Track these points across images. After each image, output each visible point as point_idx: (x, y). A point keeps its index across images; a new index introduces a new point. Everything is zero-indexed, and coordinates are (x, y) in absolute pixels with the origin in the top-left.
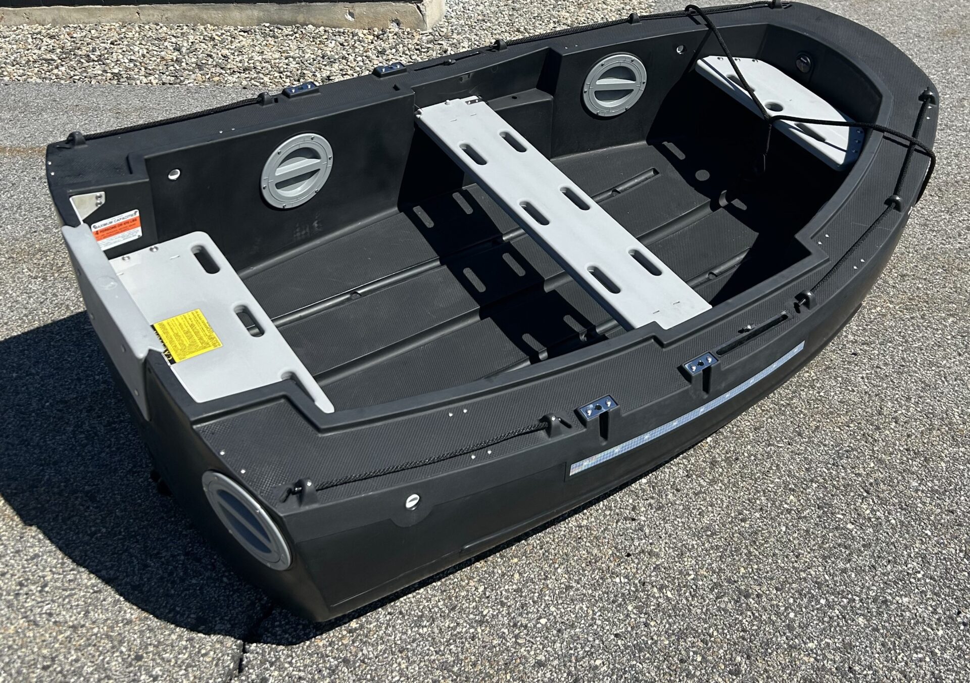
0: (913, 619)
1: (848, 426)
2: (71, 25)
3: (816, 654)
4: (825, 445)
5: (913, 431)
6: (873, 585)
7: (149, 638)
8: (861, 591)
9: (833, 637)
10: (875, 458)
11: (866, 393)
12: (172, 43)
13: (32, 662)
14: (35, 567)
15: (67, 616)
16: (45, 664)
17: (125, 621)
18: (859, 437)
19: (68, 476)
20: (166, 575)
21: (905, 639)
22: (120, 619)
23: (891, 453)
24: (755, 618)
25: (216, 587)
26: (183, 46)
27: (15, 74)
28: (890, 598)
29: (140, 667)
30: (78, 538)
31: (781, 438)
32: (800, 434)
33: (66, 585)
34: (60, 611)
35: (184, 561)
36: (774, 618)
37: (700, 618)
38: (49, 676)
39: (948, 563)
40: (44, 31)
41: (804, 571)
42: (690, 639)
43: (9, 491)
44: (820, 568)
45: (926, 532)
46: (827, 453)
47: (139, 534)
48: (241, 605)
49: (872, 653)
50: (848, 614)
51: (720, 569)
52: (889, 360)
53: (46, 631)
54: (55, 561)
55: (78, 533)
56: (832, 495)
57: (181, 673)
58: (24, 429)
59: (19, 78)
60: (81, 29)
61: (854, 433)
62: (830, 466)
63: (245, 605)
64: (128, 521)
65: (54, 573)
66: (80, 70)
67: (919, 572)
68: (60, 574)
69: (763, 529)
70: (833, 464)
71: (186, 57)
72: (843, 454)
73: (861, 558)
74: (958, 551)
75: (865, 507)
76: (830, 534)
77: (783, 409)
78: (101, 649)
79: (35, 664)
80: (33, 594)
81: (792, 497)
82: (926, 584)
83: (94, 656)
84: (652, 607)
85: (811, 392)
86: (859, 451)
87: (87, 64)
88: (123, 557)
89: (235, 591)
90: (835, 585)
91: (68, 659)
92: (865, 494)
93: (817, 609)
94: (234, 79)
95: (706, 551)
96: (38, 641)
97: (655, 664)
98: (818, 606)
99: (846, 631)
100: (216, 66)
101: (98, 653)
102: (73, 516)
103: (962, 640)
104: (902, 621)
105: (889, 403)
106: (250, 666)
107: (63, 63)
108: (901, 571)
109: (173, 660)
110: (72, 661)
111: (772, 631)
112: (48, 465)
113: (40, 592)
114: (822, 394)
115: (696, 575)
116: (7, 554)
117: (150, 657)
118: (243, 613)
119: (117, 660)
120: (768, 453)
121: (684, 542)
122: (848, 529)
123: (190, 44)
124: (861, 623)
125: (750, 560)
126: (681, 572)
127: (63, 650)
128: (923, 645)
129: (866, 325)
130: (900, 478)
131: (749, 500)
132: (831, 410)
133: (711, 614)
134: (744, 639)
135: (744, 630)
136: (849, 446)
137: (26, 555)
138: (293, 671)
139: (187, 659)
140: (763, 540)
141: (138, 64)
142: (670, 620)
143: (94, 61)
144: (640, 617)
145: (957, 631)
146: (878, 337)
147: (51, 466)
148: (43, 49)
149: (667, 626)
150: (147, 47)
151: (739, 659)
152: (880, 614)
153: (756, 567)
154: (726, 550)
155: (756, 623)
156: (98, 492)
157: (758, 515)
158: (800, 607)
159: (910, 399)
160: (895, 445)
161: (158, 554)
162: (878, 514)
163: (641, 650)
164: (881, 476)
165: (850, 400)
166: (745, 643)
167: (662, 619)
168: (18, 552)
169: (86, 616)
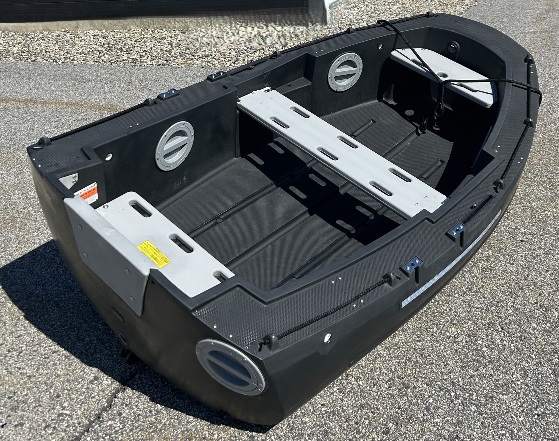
0: (506, 409)
1: (503, 287)
2: (115, 31)
3: (439, 426)
4: (484, 298)
5: (544, 292)
6: (488, 386)
7: (67, 385)
8: (479, 390)
9: (453, 416)
10: (514, 307)
11: (521, 266)
12: (168, 40)
13: (4, 394)
14: (18, 342)
15: (28, 370)
16: (10, 395)
17: (57, 375)
18: (507, 294)
19: (48, 292)
20: (84, 351)
21: (497, 421)
22: (54, 374)
23: (525, 305)
24: (408, 401)
25: (109, 360)
26: (174, 42)
27: (80, 59)
28: (496, 395)
29: (58, 401)
30: (45, 327)
31: (458, 291)
32: (470, 290)
33: (32, 353)
34: (25, 367)
35: (96, 344)
36: (419, 402)
37: (375, 398)
38: (10, 402)
39: (540, 376)
40: (100, 34)
41: (447, 375)
42: (365, 411)
43: (16, 299)
44: (457, 374)
45: (532, 356)
46: (484, 303)
47: (76, 327)
48: (119, 371)
49: (474, 428)
50: (466, 403)
51: (396, 370)
52: (543, 245)
53: (15, 378)
54: (30, 339)
55: (45, 325)
56: (479, 329)
57: (78, 406)
58: (32, 264)
59: (82, 62)
60: (121, 33)
61: (505, 291)
62: (483, 310)
63: (121, 371)
64: (73, 319)
65: (27, 346)
66: (116, 57)
67: (519, 381)
68: (30, 347)
69: (429, 347)
70: (486, 310)
71: (175, 49)
72: (494, 304)
73: (485, 369)
74: (549, 369)
75: (497, 337)
76: (470, 353)
77: (465, 273)
78: (40, 389)
79: (5, 395)
80: (14, 357)
81: (453, 329)
83: (35, 393)
84: (348, 390)
85: (485, 264)
86: (505, 302)
87: (120, 53)
88: (65, 339)
89: (118, 363)
90: (464, 385)
91: (22, 394)
92: (500, 330)
93: (448, 398)
94: (199, 62)
95: (391, 358)
96: (9, 382)
97: (340, 424)
98: (449, 397)
99: (462, 413)
100: (190, 54)
101: (38, 392)
102: (45, 315)
103: (533, 424)
104: (499, 410)
105: (534, 273)
106: (115, 406)
107: (108, 53)
108: (508, 379)
109: (75, 399)
110: (24, 395)
111: (416, 410)
112: (39, 285)
113: (18, 356)
114: (492, 265)
115: (380, 372)
116: (7, 334)
117: (64, 397)
118: (119, 375)
119: (47, 397)
120: (447, 300)
121: (379, 352)
122: (483, 351)
123: (178, 41)
124: (472, 409)
125: (416, 366)
126: (371, 370)
127: (21, 389)
128: (508, 426)
129: (535, 223)
130: (526, 321)
131: (426, 329)
132: (495, 275)
133: (382, 396)
134: (397, 413)
135: (399, 408)
136: (499, 299)
137: (16, 335)
138: (137, 410)
139: (83, 399)
140: (428, 354)
141: (148, 53)
142: (357, 398)
143: (124, 51)
144: (339, 395)
145: (532, 419)
146: (540, 231)
147: (41, 286)
148: (98, 45)
149: (354, 401)
150: (154, 43)
151: (391, 425)
152: (486, 404)
153: (418, 370)
154: (403, 358)
155: (407, 404)
156: (61, 302)
157: (429, 338)
158: (438, 396)
159: (548, 271)
160: (529, 299)
161: (84, 338)
162: (505, 342)
163: (334, 414)
164: (514, 319)
165: (509, 269)
166: (397, 415)
167: (352, 397)
168: (12, 333)
169: (37, 371)
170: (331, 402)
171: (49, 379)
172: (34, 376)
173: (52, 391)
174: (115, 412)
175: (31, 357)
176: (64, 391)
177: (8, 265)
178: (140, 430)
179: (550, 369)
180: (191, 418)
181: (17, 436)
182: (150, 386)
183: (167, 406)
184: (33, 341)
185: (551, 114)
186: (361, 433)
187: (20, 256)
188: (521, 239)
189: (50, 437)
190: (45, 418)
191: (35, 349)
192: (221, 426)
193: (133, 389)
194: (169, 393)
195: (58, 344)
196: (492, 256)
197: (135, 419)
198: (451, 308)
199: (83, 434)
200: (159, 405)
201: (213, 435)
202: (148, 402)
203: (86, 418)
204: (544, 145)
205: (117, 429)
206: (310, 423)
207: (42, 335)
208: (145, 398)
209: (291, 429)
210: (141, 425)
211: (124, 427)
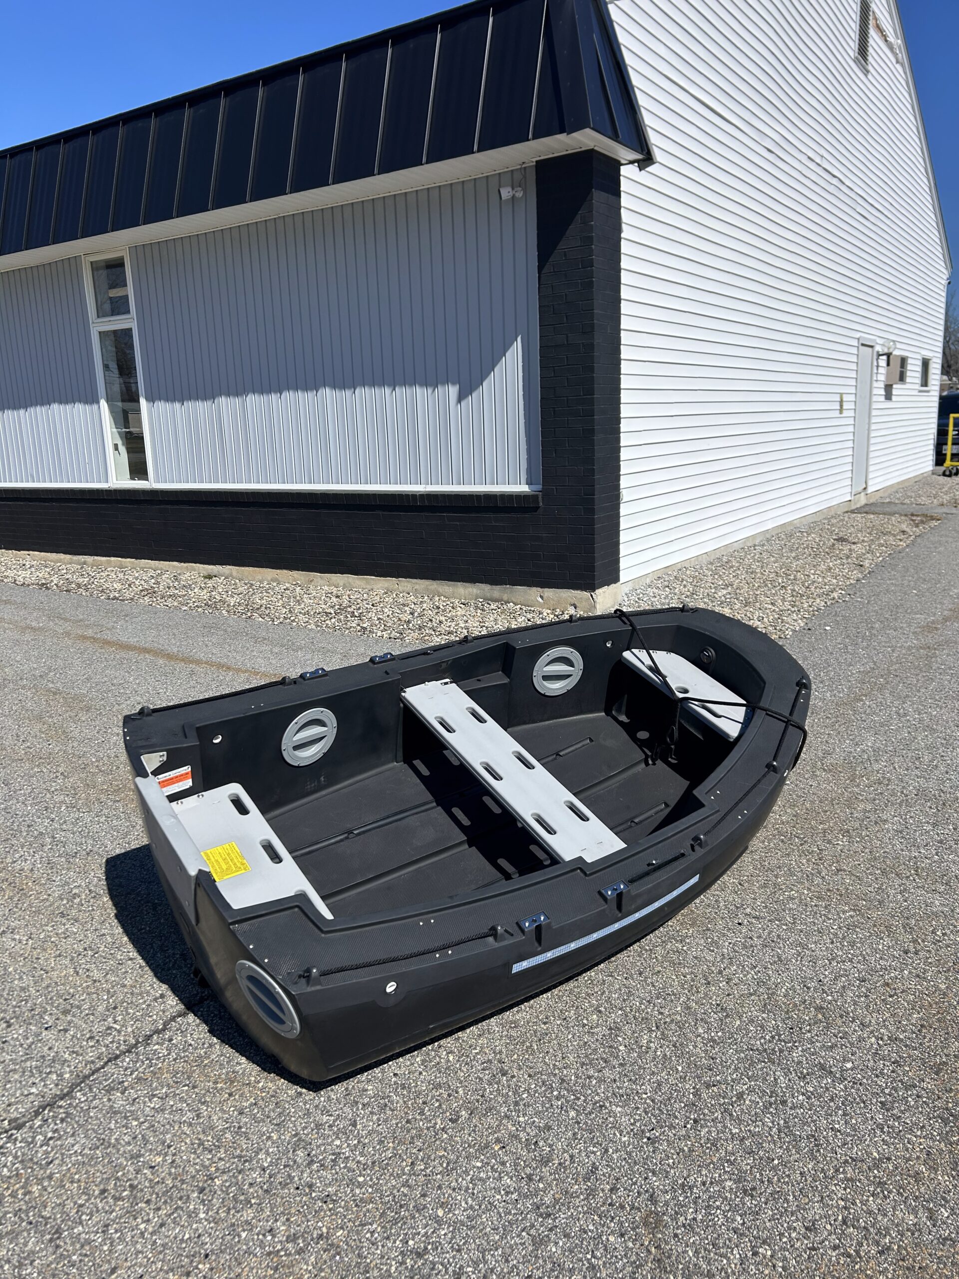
1: (685, 977)
3: (520, 1126)
4: (653, 986)
5: (736, 992)
7: (128, 998)
8: (590, 1094)
9: (542, 1119)
10: (686, 1004)
11: (722, 955)
14: (98, 941)
15: (95, 974)
16: (67, 997)
17: (123, 985)
18: (686, 986)
20: (162, 964)
23: (702, 1004)
24: (498, 1090)
25: (183, 978)
28: (608, 1105)
29: (113, 1013)
32: (640, 974)
33: (107, 956)
34: (94, 970)
36: (510, 1094)
37: (460, 1080)
38: (64, 1005)
41: (559, 1070)
42: (441, 1091)
44: (573, 1071)
46: (651, 992)
48: (190, 993)
50: (567, 1106)
51: (500, 1052)
52: (766, 934)
53: (79, 980)
56: (627, 1023)
57: (131, 1023)
61: (685, 982)
62: (644, 1001)
63: (192, 994)
69: (554, 1033)
70: (648, 1001)
72: (662, 996)
73: (610, 1072)
75: (645, 1037)
76: (601, 1050)
81: (595, 1016)
82: (645, 1103)
84: (433, 1063)
90: (575, 1085)
91: (80, 998)
92: (654, 1029)
95: (501, 1037)
98: (549, 1096)
101: (97, 999)
102: (138, 917)
103: (636, 1149)
105: (735, 967)
106: (169, 1030)
108: (633, 1089)
109: (131, 1015)
110: (81, 1000)
111: (501, 1102)
113: (92, 956)
114: (685, 948)
115: (480, 1051)
117: (121, 1010)
119: (103, 1006)
122: (618, 1050)
123: (422, 610)
125: (527, 1051)
126: (471, 1046)
127: (80, 993)
130: (693, 1024)
134: (478, 1101)
136: (672, 991)
138: (190, 1039)
142: (438, 1075)
143: (355, 616)
144: (419, 1067)
146: (772, 915)
149: (433, 1078)
153: (527, 1057)
154: (515, 1040)
155: (495, 1093)
156: (160, 905)
157: (559, 1022)
158: (536, 1092)
159: (755, 967)
160: (711, 998)
161: (167, 950)
162: (652, 1045)
163: (403, 1088)
164: (679, 1018)
165: (704, 957)
166: (477, 1104)
167: (433, 1073)
168: (96, 930)
169: (105, 976)
170: (407, 1073)
171: (113, 987)
172: (99, 981)
173: (111, 1001)
174: (167, 1036)
175: (104, 960)
176: (123, 1003)
177: (122, 854)
178: (184, 1062)
179: (694, 1088)
180: (243, 1060)
181: (56, 1041)
182: (215, 1015)
183: (223, 1041)
184: (114, 943)
185: (871, 763)
186: (424, 1114)
187: (138, 846)
188: (740, 921)
189: (89, 1049)
190: (93, 1028)
191: (112, 952)
192: (272, 1075)
193: (195, 1015)
194: (232, 1028)
195: (138, 951)
196: (690, 937)
197: (183, 1048)
198: (604, 991)
199: (125, 1053)
200: (215, 1039)
201: (259, 1082)
202: (205, 1033)
203: (134, 1036)
204: (838, 804)
205: (161, 1055)
206: (371, 1092)
207: (126, 939)
208: (204, 1027)
209: (347, 1095)
210: (187, 1056)
211: (169, 1054)
